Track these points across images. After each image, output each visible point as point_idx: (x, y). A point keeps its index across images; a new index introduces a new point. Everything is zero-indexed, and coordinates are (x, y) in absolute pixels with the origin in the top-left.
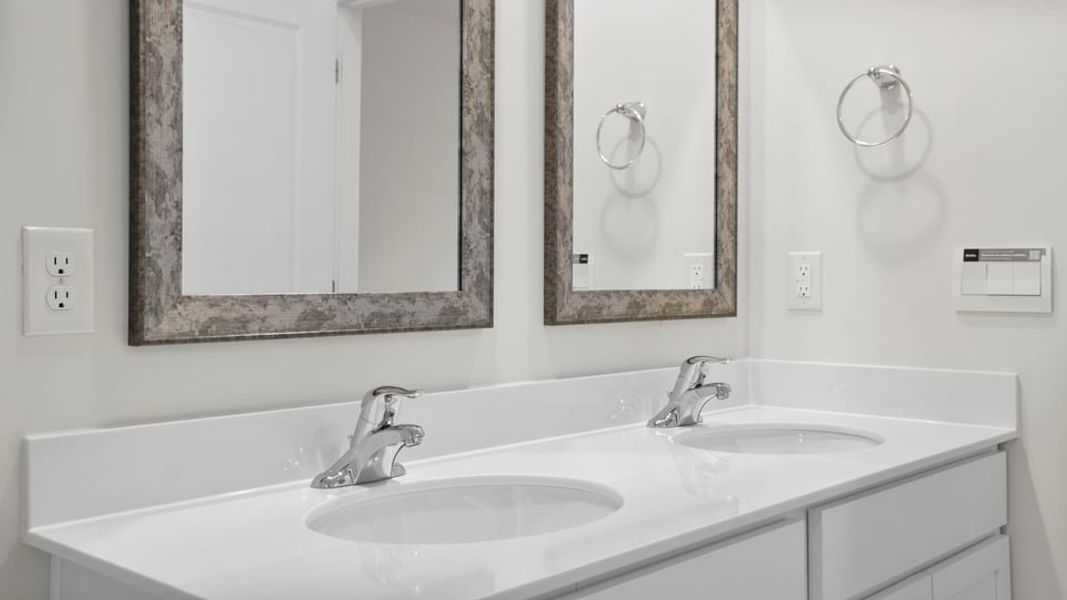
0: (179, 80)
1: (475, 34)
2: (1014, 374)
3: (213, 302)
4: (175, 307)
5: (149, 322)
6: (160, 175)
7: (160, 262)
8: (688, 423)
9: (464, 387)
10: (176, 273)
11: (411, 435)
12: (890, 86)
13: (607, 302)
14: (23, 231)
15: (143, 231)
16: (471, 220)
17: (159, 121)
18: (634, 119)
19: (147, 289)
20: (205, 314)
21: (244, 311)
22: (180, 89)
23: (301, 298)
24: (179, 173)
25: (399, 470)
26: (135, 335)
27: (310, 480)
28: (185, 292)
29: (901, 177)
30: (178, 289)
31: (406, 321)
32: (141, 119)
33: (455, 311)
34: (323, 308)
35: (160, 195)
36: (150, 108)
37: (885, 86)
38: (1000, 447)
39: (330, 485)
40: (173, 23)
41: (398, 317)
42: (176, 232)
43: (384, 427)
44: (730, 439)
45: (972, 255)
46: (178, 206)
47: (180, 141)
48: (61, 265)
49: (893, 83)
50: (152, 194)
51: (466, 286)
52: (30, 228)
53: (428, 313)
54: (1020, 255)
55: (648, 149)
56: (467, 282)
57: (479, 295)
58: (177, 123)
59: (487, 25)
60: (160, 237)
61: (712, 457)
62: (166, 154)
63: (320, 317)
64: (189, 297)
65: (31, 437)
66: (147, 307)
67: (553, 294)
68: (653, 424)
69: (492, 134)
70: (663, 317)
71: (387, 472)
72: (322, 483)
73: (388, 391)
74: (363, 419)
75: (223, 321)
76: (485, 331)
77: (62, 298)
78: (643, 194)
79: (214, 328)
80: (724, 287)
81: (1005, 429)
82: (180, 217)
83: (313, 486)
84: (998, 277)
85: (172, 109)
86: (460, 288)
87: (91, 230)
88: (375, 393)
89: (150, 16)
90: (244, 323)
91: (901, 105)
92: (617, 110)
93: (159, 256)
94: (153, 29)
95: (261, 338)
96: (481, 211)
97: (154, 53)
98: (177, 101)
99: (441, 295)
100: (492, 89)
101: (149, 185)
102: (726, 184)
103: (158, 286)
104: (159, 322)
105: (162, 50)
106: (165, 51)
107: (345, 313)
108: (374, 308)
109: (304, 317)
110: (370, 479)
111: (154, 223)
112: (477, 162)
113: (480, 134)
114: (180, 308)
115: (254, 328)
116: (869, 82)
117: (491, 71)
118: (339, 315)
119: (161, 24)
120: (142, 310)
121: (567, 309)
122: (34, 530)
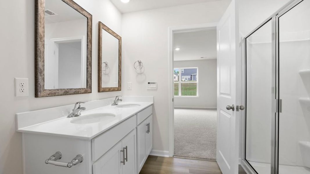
0: (44, 54)
1: (89, 51)
2: (153, 96)
3: (50, 90)
4: (43, 91)
5: (39, 94)
6: (41, 70)
7: (41, 84)
8: (117, 105)
9: (88, 101)
10: (43, 86)
11: (84, 109)
12: (140, 63)
13: (106, 89)
14: (15, 79)
15: (38, 79)
16: (88, 78)
17: (41, 61)
18: (106, 64)
19: (39, 88)
20: (49, 92)
21: (55, 91)
22: (44, 56)
23: (64, 89)
24: (44, 70)
25: (80, 114)
26: (36, 96)
27: (67, 116)
28: (45, 89)
29: (141, 74)
30: (44, 88)
31: (80, 92)
32: (38, 61)
33: (87, 91)
34: (67, 91)
35: (41, 73)
36: (39, 59)
37: (139, 63)
38: (152, 105)
39: (70, 117)
40: (43, 45)
41: (78, 92)
42: (43, 79)
43: (79, 108)
44: (122, 106)
45: (149, 83)
46: (44, 75)
47: (44, 64)
48: (22, 84)
49: (140, 62)
50: (39, 73)
51: (88, 87)
52: (16, 78)
53: (83, 91)
54: (154, 83)
55: (108, 68)
56: (88, 86)
57: (90, 88)
58: (43, 61)
59: (91, 50)
60: (41, 80)
61: (120, 109)
62: (42, 66)
63: (67, 92)
64: (46, 90)
65: (18, 114)
66: (39, 91)
67: (99, 88)
68: (112, 105)
69: (91, 65)
70: (113, 91)
71: (79, 114)
72: (69, 117)
73: (80, 103)
74: (75, 107)
75: (52, 93)
76: (91, 93)
77: (23, 90)
78: (108, 74)
79: (50, 94)
80: (120, 87)
81: (152, 103)
82: (44, 77)
83: (67, 117)
84: (151, 86)
85: (43, 59)
86: (87, 87)
87: (28, 79)
88: (77, 103)
89: (39, 44)
90: (55, 93)
91: (141, 65)
92: (104, 63)
93: (41, 83)
94: (40, 46)
95: (58, 95)
96: (90, 76)
97: (40, 50)
98: (44, 58)
99: (84, 88)
100: (91, 59)
101: (39, 71)
102: (120, 74)
103: (40, 88)
104: (41, 94)
105: (41, 50)
106: (42, 50)
107: (71, 92)
108: (75, 91)
109: (65, 92)
110: (77, 116)
111: (40, 78)
112: (89, 70)
113: (90, 65)
114: (44, 91)
115: (57, 94)
116: (137, 62)
117: (91, 56)
118: (70, 92)
119: (41, 45)
120: (38, 92)
121: (101, 90)
122: (19, 129)
